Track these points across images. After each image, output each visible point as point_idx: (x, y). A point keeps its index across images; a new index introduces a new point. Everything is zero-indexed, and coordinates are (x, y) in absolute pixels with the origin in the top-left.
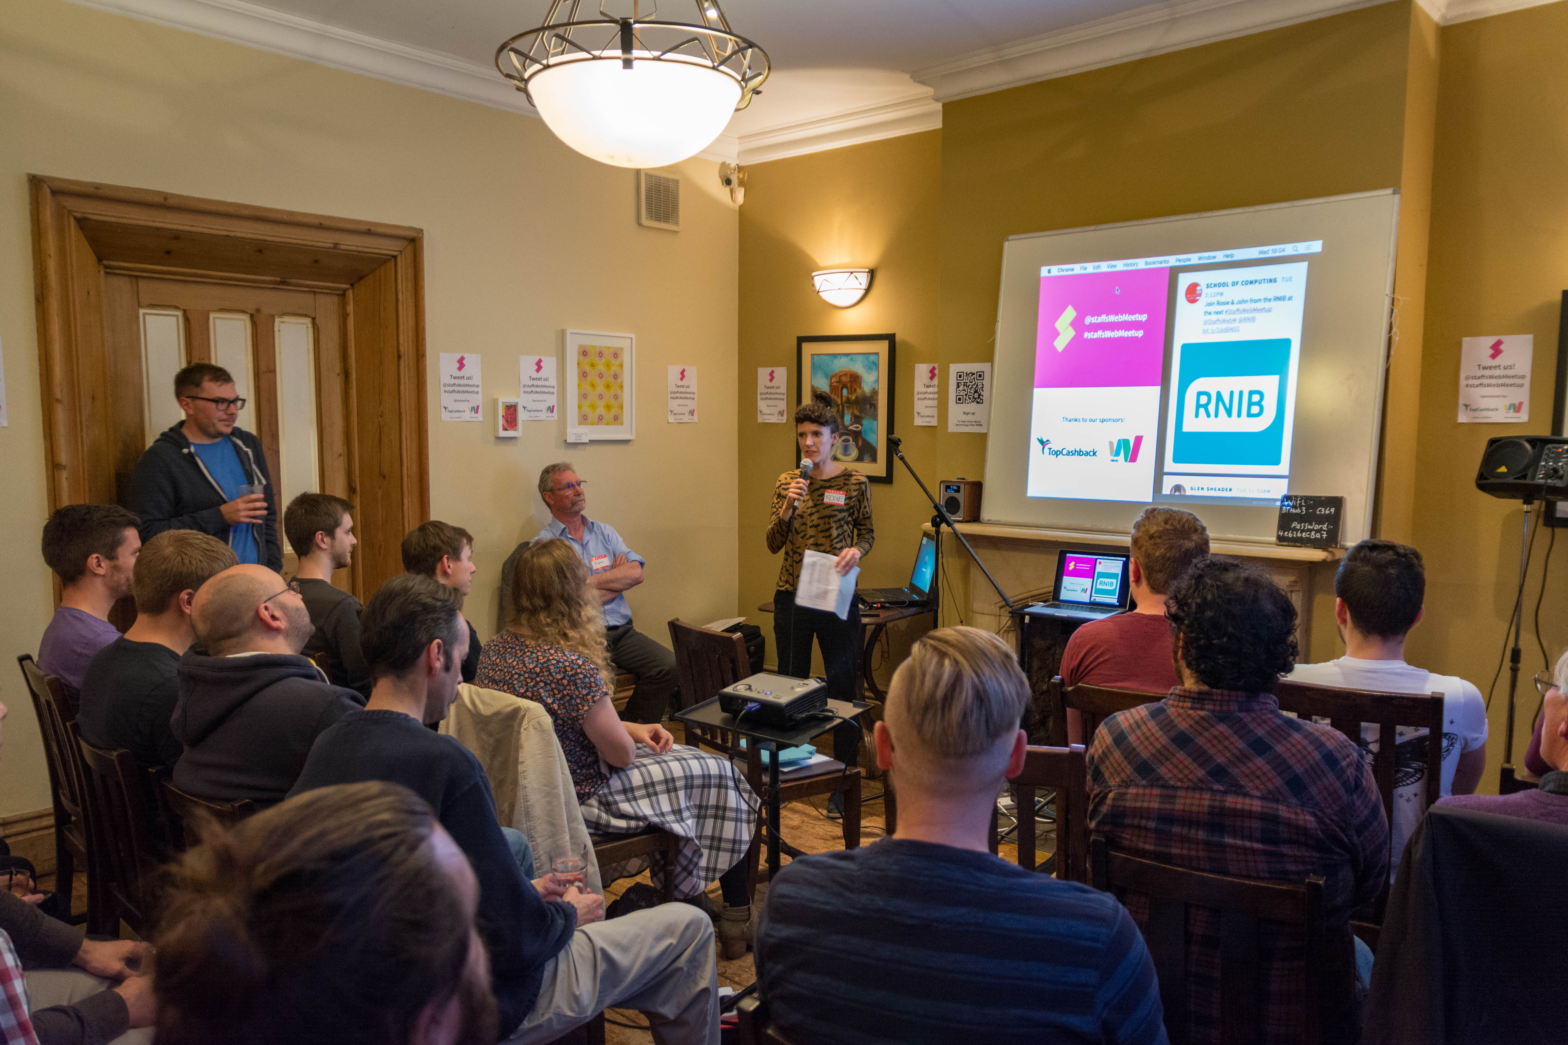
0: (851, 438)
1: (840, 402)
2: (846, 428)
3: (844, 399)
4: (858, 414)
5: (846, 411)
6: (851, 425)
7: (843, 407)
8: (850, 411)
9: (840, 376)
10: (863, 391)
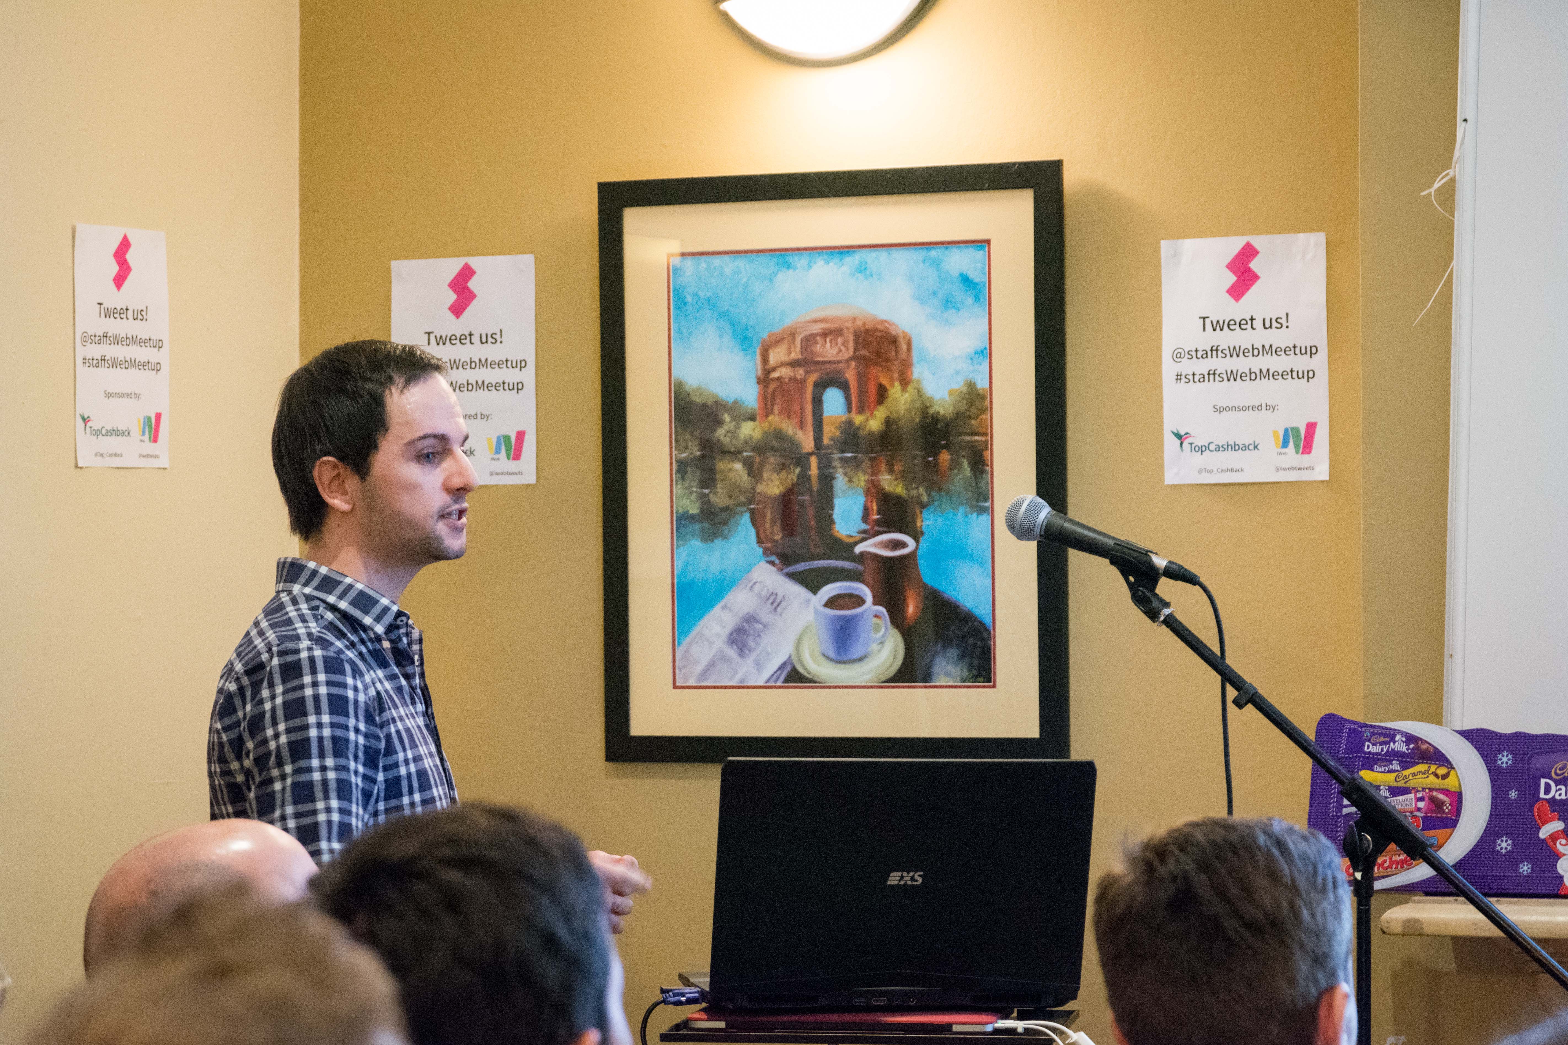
0: (866, 593)
1: (807, 443)
2: (844, 549)
3: (830, 432)
4: (899, 489)
5: (840, 482)
6: (867, 535)
7: (825, 465)
8: (862, 479)
9: (809, 340)
10: (919, 392)
